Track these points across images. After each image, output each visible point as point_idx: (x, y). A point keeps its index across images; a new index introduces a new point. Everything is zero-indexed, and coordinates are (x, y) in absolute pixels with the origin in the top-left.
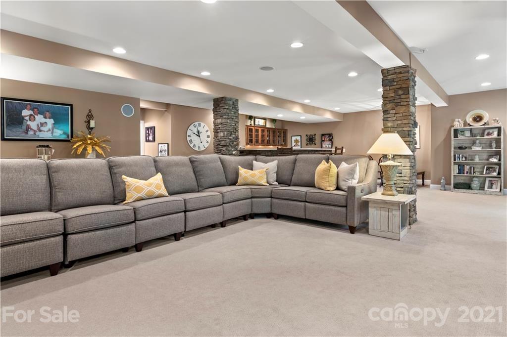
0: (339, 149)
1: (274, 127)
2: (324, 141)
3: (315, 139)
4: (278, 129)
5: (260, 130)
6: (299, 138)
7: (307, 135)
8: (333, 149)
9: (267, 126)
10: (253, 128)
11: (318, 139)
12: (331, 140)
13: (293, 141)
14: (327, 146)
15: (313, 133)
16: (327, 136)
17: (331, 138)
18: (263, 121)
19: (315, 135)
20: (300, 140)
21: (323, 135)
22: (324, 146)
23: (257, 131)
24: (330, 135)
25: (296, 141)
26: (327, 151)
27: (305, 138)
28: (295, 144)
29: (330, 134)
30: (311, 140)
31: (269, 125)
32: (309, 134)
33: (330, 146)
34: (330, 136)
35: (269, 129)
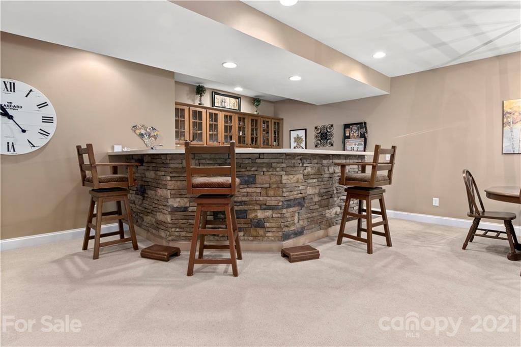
0: (385, 152)
1: (256, 113)
2: (349, 137)
3: (332, 135)
4: (262, 117)
5: (221, 116)
6: (302, 134)
7: (316, 128)
8: (370, 154)
9: (242, 111)
10: (204, 111)
11: (337, 135)
12: (363, 136)
13: (292, 140)
14: (356, 147)
15: (327, 123)
16: (355, 128)
17: (363, 131)
18: (233, 100)
19: (332, 126)
20: (304, 138)
21: (347, 126)
22: (348, 147)
23: (213, 117)
24: (362, 126)
25: (298, 139)
26: (355, 156)
27: (312, 134)
28: (295, 144)
29: (361, 123)
30: (324, 136)
31: (246, 108)
32: (320, 124)
33: (362, 147)
34: (361, 128)
35: (242, 117)
